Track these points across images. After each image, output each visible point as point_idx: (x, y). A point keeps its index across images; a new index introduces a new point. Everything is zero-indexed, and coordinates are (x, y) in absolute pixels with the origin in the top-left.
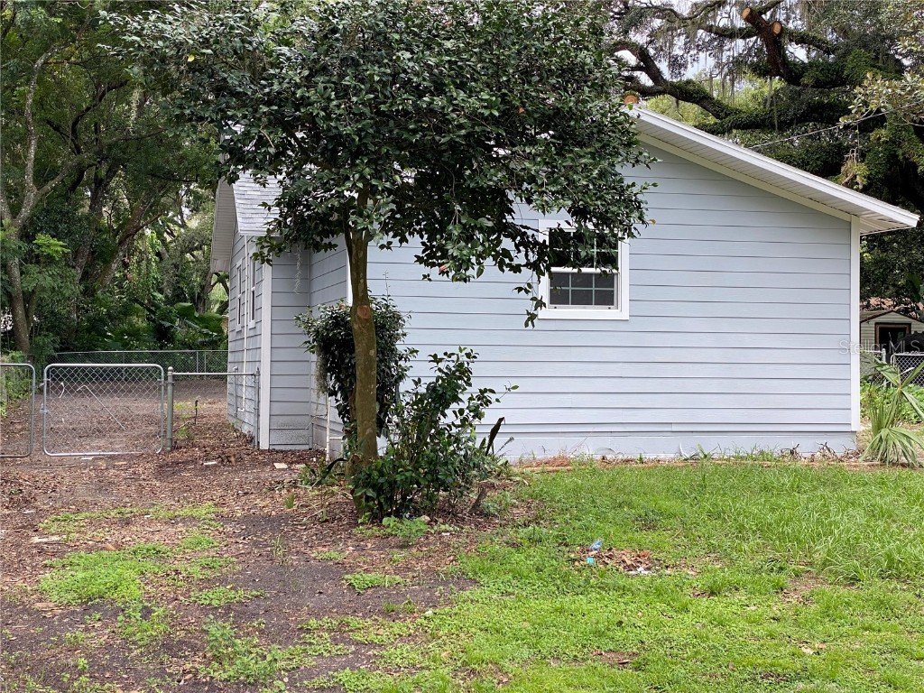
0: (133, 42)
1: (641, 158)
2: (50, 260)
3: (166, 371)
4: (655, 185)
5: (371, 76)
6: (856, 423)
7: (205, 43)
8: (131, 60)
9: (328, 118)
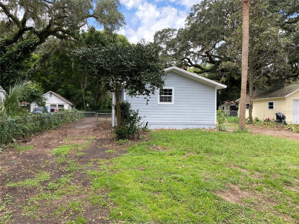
0: (72, 54)
1: (165, 74)
2: (89, 95)
3: (97, 113)
4: (166, 79)
5: (113, 59)
6: (216, 123)
7: (84, 54)
8: (71, 57)
9: (105, 67)
